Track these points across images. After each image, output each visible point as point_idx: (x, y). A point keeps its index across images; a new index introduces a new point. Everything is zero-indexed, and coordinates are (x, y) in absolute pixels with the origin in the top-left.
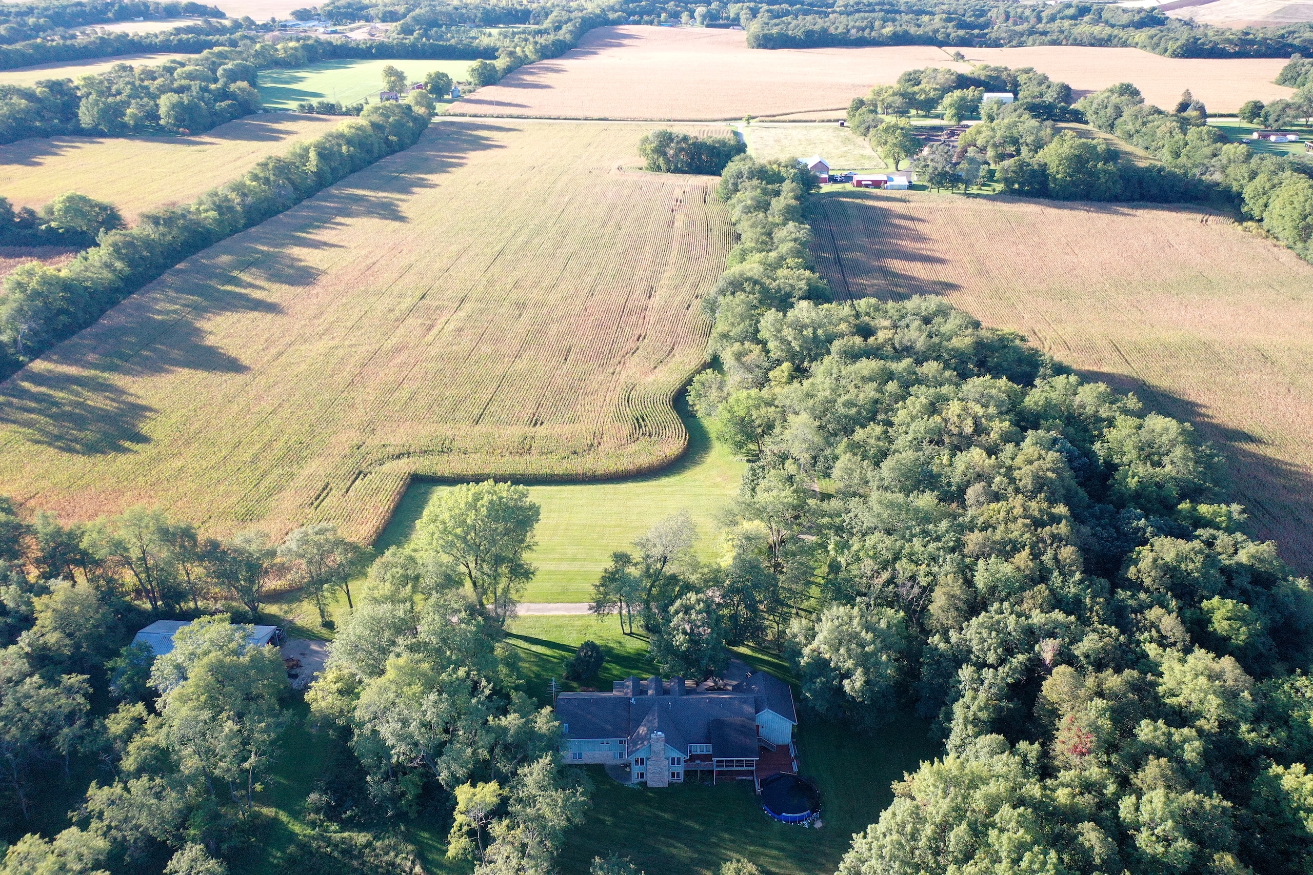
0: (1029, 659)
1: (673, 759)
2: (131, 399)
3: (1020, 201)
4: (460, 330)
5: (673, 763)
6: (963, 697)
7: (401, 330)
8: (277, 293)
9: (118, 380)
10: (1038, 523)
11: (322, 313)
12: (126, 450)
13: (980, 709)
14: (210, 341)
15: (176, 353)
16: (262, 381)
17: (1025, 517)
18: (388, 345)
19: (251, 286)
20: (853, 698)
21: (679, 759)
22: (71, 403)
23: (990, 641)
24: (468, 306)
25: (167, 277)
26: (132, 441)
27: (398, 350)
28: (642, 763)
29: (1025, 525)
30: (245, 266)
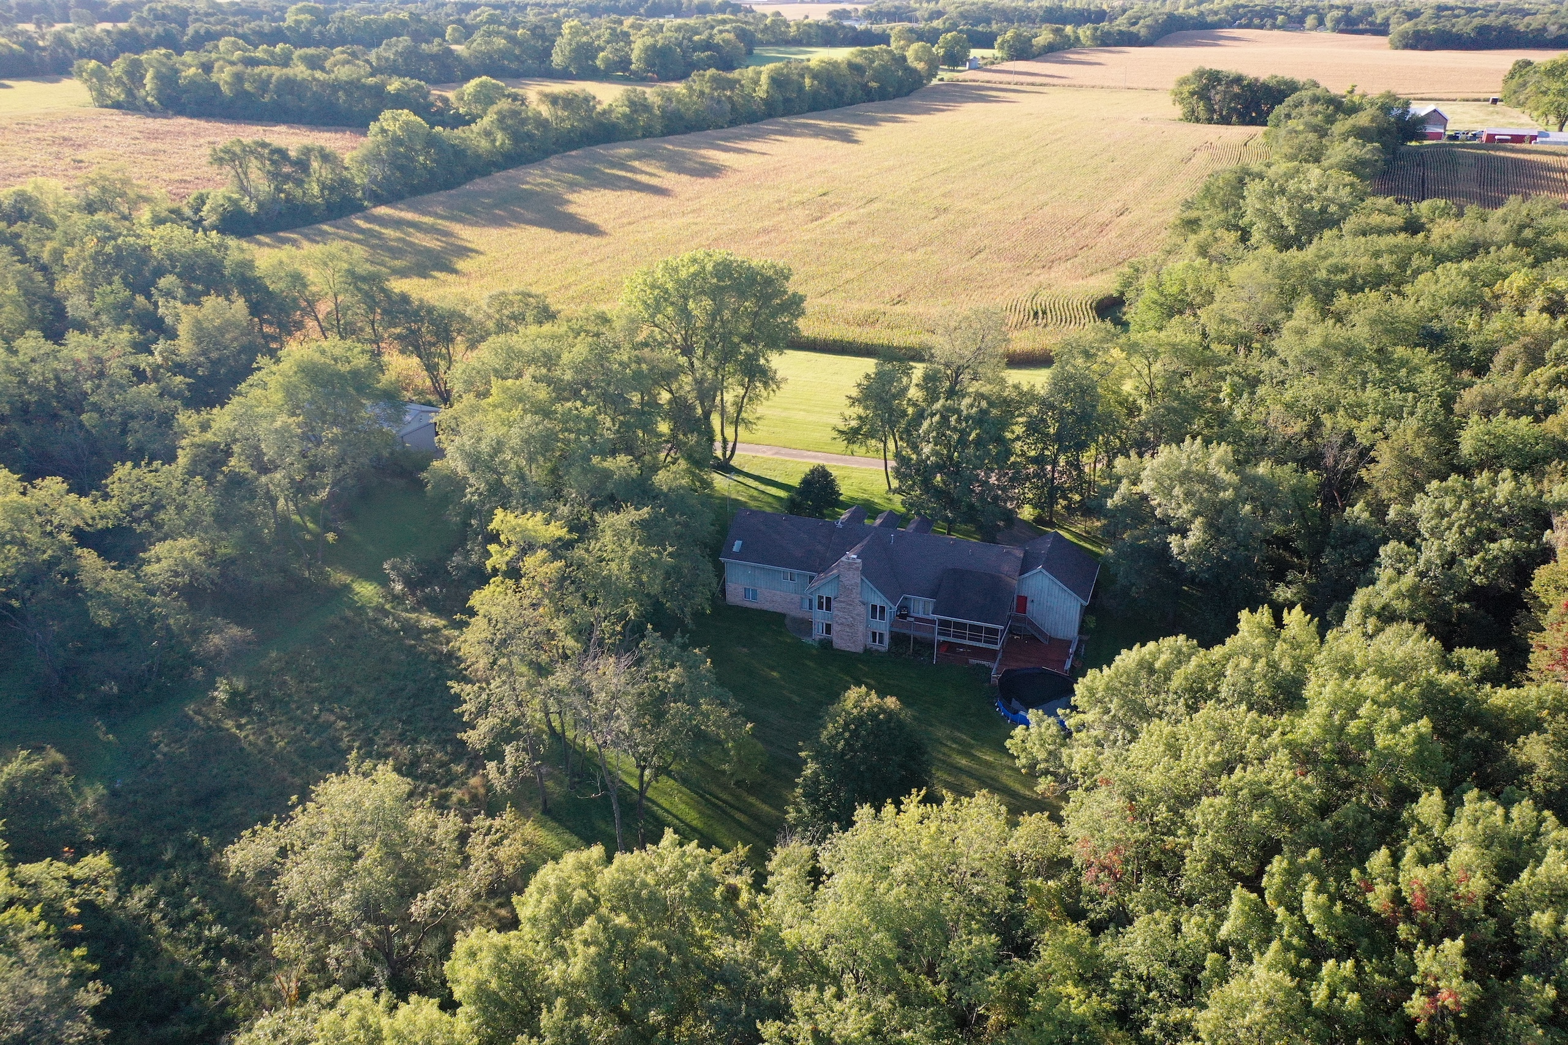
0: (1523, 550)
1: (874, 607)
2: (460, 243)
4: (852, 223)
5: (874, 616)
6: (1375, 581)
15: (529, 215)
19: (642, 172)
20: (1182, 563)
21: (882, 609)
22: (398, 240)
23: (1454, 516)
25: (554, 161)
28: (828, 608)
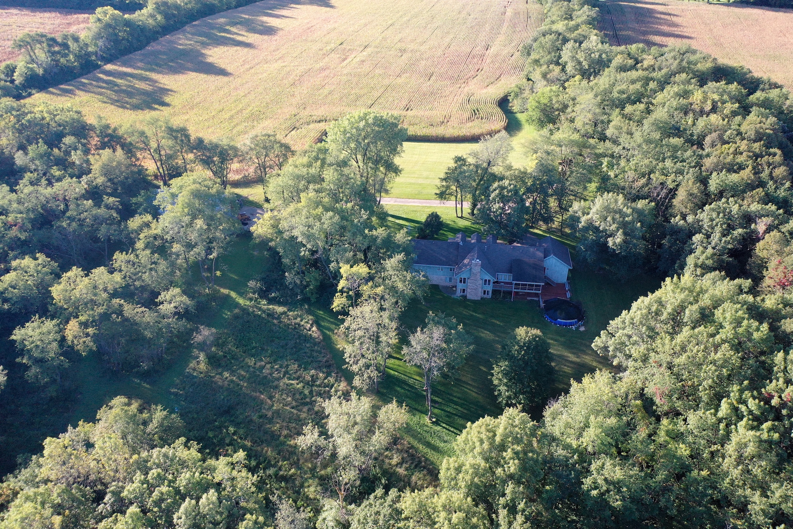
0: (746, 233)
1: (486, 280)
2: (161, 86)
3: (748, 7)
4: (363, 61)
5: (485, 284)
6: (695, 252)
7: (327, 59)
8: (251, 38)
9: (154, 76)
10: (757, 156)
11: (278, 49)
12: (155, 109)
13: (707, 258)
14: (210, 60)
15: (189, 65)
16: (239, 81)
17: (749, 151)
18: (318, 66)
19: (236, 34)
20: (614, 250)
21: (489, 281)
22: (126, 86)
23: (718, 220)
24: (369, 50)
25: (188, 28)
26: (159, 105)
27: (323, 69)
28: (464, 282)
29: (749, 157)
30: (234, 24)
